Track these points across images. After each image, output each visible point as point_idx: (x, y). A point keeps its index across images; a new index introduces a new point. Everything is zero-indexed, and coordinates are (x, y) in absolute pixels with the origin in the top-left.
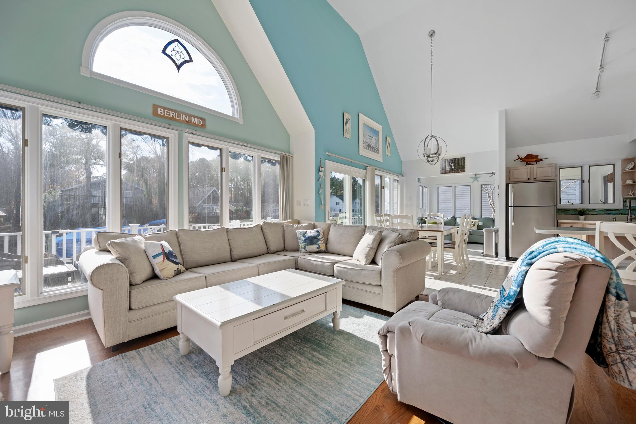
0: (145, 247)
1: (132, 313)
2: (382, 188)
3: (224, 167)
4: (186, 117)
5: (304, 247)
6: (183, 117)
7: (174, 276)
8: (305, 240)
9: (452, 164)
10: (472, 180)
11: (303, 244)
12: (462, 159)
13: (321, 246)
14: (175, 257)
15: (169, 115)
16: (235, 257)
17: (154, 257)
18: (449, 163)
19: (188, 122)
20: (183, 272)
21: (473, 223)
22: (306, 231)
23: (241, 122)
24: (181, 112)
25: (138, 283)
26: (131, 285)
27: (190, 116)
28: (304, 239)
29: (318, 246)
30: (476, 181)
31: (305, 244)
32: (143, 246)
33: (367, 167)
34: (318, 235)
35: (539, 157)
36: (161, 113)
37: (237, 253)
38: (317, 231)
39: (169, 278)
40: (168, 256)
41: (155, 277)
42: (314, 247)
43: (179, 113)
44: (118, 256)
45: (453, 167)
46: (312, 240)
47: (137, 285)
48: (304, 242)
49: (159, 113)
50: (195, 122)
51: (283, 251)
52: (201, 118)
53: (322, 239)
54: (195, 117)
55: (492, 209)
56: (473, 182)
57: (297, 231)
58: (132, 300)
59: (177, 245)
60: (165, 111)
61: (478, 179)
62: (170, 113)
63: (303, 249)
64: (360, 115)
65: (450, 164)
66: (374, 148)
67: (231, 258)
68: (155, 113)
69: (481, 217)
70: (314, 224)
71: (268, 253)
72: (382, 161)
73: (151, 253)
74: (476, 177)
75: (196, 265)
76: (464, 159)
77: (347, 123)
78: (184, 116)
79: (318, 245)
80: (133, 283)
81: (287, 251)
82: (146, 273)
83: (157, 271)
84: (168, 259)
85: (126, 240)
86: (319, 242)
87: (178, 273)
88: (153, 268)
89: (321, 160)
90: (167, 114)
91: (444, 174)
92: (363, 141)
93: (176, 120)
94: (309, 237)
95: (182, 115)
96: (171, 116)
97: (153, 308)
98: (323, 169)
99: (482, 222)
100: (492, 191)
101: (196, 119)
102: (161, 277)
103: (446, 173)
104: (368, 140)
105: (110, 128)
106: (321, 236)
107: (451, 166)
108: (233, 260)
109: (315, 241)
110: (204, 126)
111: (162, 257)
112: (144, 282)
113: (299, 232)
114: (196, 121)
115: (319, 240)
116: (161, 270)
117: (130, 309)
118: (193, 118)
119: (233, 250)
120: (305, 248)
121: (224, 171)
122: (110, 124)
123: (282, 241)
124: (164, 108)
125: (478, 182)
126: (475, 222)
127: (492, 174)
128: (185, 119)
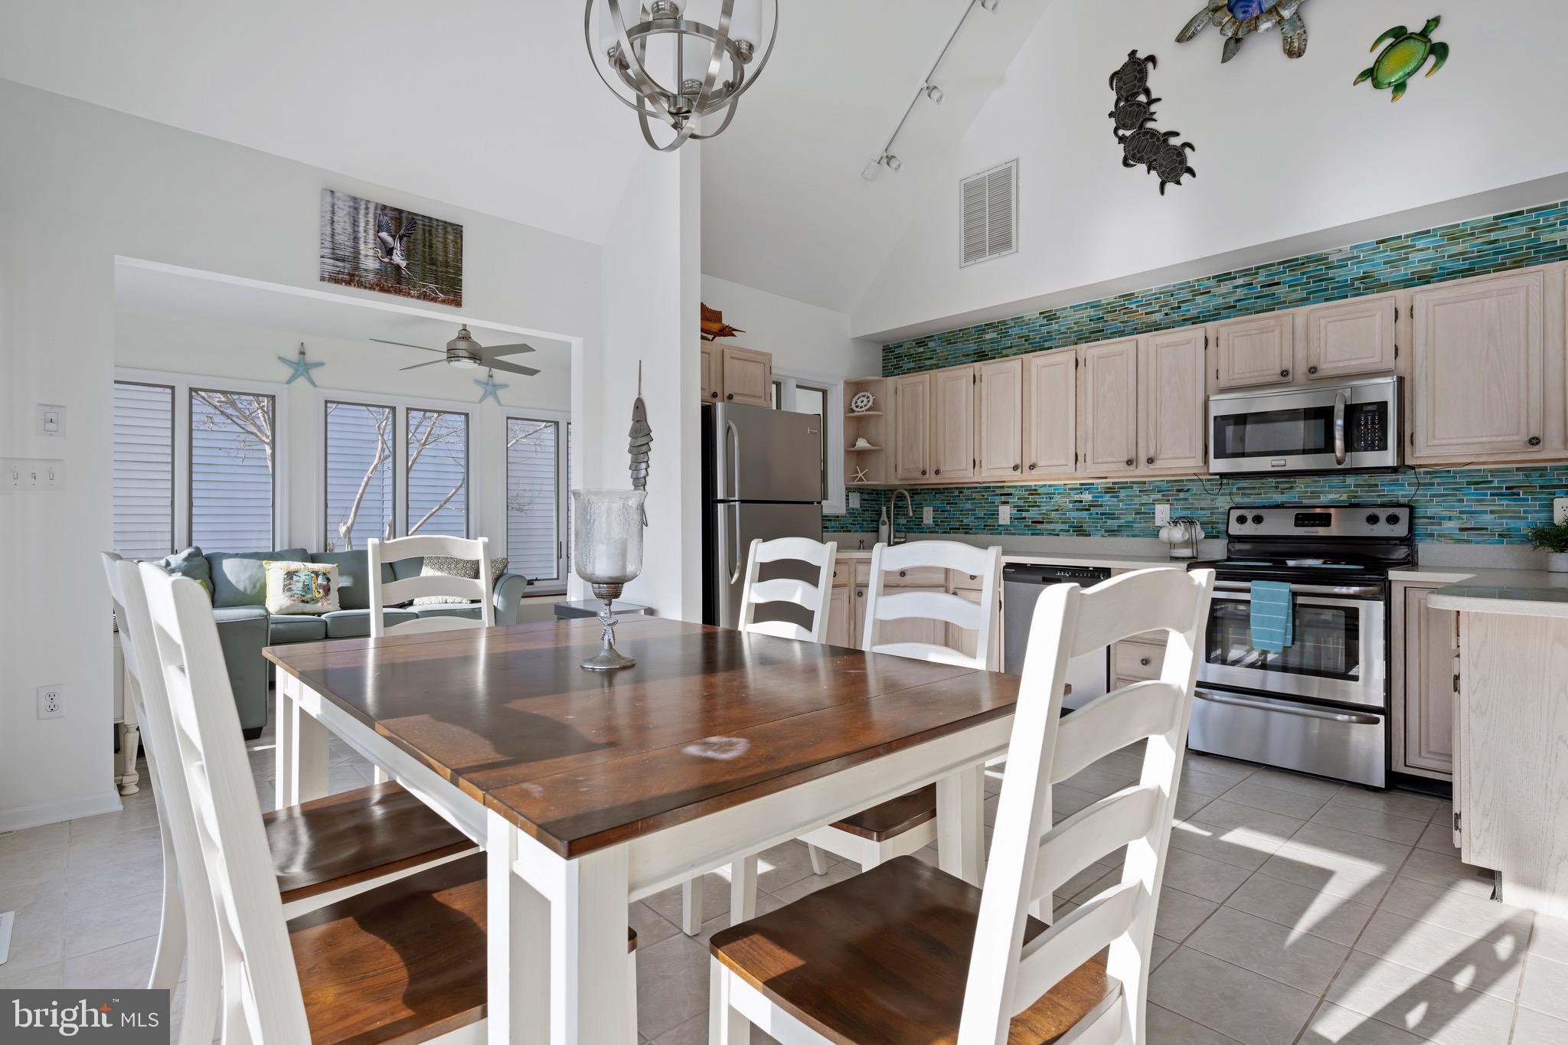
9: (394, 237)
10: (287, 372)
18: (379, 228)
30: (303, 381)
35: (726, 321)
45: (398, 258)
56: (289, 382)
61: (315, 373)
65: (384, 235)
74: (306, 364)
91: (343, 287)
107: (389, 252)
125: (315, 386)
126: (324, 574)
127: (445, 356)
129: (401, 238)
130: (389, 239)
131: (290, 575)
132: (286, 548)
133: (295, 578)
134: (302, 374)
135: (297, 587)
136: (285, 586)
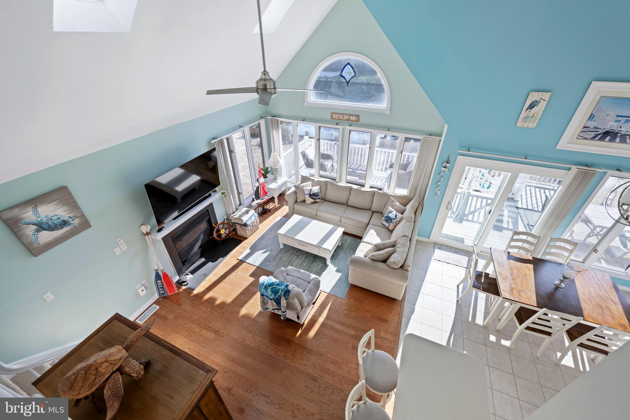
8: (386, 217)
13: (390, 226)
14: (316, 196)
19: (348, 120)
20: (317, 203)
22: (393, 211)
23: (388, 112)
24: (345, 114)
26: (296, 202)
27: (350, 115)
28: (386, 215)
29: (388, 225)
31: (384, 219)
34: (394, 219)
36: (334, 117)
37: (349, 203)
39: (308, 204)
40: (311, 195)
41: (304, 201)
42: (386, 225)
46: (389, 219)
47: (298, 202)
52: (357, 116)
53: (395, 223)
54: (353, 115)
60: (337, 115)
62: (338, 116)
68: (332, 118)
73: (305, 193)
78: (346, 116)
79: (389, 225)
84: (310, 197)
86: (391, 223)
88: (304, 198)
92: (585, 128)
93: (342, 120)
96: (339, 118)
98: (448, 165)
106: (396, 220)
109: (389, 221)
110: (358, 120)
111: (308, 195)
112: (301, 201)
113: (390, 209)
114: (353, 118)
115: (392, 222)
118: (351, 117)
119: (349, 200)
120: (383, 221)
128: (347, 118)
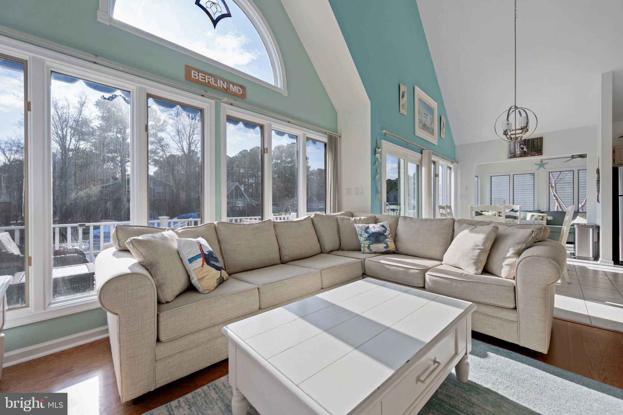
0: (179, 246)
1: (161, 347)
2: (436, 176)
3: (266, 147)
4: (224, 83)
5: (367, 246)
6: (220, 84)
7: (216, 287)
8: (369, 237)
9: (524, 146)
10: (537, 167)
11: (366, 242)
12: (539, 139)
13: (389, 245)
14: (216, 260)
15: (205, 79)
16: (285, 258)
17: (191, 260)
18: (520, 145)
19: (226, 90)
20: (226, 280)
21: (541, 217)
22: (368, 225)
23: (285, 94)
24: (218, 76)
25: (169, 300)
26: (159, 303)
27: (229, 82)
28: (366, 235)
29: (385, 245)
30: (542, 169)
31: (369, 242)
32: (175, 245)
33: (423, 151)
34: (385, 231)
36: (195, 76)
37: (288, 253)
38: (383, 226)
39: (211, 291)
40: (208, 258)
41: (191, 288)
42: (381, 247)
43: (216, 78)
44: (141, 259)
45: (525, 150)
46: (377, 237)
47: (167, 302)
48: (367, 240)
49: (193, 77)
50: (234, 91)
51: (338, 250)
52: (241, 86)
53: (390, 236)
54: (234, 84)
55: (556, 201)
56: (538, 169)
57: (356, 225)
58: (162, 328)
59: (217, 242)
60: (200, 74)
61: (545, 166)
62: (205, 77)
63: (366, 248)
64: (417, 88)
65: (522, 146)
66: (429, 128)
67: (280, 259)
68: (188, 76)
69: (549, 211)
70: (375, 217)
71: (322, 252)
72: (437, 144)
73: (186, 256)
74: (542, 164)
75: (240, 269)
76: (541, 139)
77: (403, 97)
78: (221, 81)
79: (386, 243)
80: (163, 300)
81: (343, 250)
82: (180, 284)
83: (195, 281)
84: (208, 264)
85: (153, 237)
86: (387, 240)
87: (221, 282)
88: (189, 276)
89: (377, 139)
90: (202, 79)
91: (513, 159)
92: (419, 119)
93: (212, 86)
94: (374, 234)
95: (219, 80)
96: (207, 82)
97: (191, 337)
98: (380, 150)
99: (552, 216)
100: (555, 181)
101: (235, 87)
102: (201, 290)
103: (516, 157)
104: (424, 118)
105: (134, 94)
106: (388, 232)
107: (523, 149)
108: (283, 262)
109: (381, 238)
110: (243, 96)
111: (200, 260)
112: (177, 296)
113: (358, 227)
114: (235, 89)
115: (386, 237)
116: (200, 280)
117: (158, 340)
118: (231, 85)
119: (283, 249)
120: (369, 247)
121: (266, 152)
122: (134, 87)
123: (337, 238)
124: (199, 71)
125: (545, 169)
126: (542, 216)
127: (571, 158)
128: (223, 86)
129: (526, 145)
130: (523, 146)
131: (532, 216)
132: (537, 209)
133: (533, 217)
134: (541, 167)
135: (533, 219)
136: (530, 218)
